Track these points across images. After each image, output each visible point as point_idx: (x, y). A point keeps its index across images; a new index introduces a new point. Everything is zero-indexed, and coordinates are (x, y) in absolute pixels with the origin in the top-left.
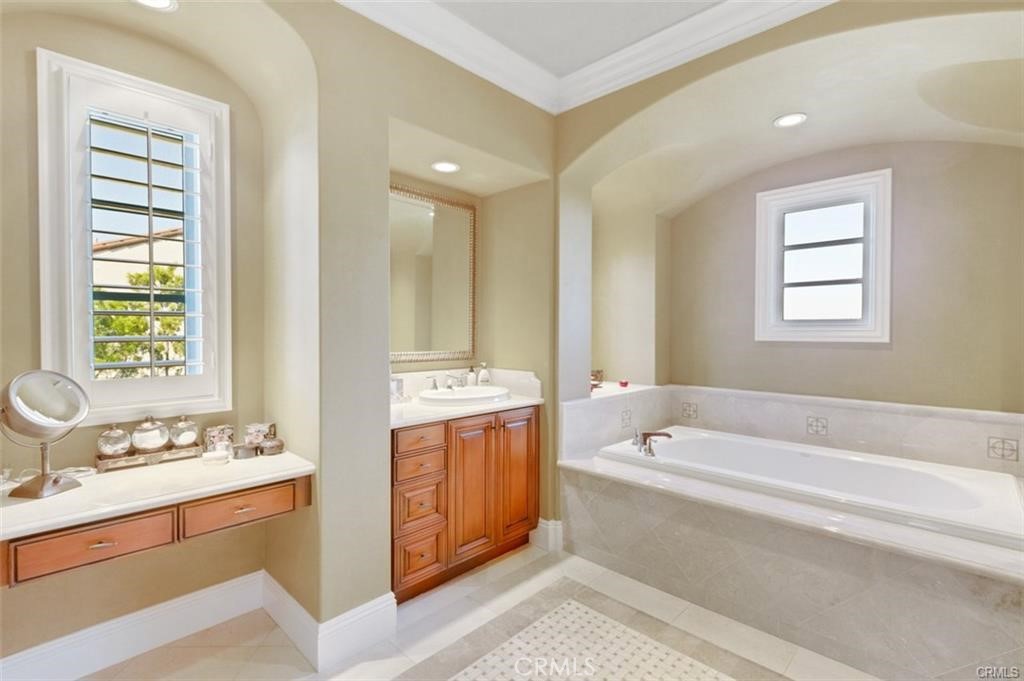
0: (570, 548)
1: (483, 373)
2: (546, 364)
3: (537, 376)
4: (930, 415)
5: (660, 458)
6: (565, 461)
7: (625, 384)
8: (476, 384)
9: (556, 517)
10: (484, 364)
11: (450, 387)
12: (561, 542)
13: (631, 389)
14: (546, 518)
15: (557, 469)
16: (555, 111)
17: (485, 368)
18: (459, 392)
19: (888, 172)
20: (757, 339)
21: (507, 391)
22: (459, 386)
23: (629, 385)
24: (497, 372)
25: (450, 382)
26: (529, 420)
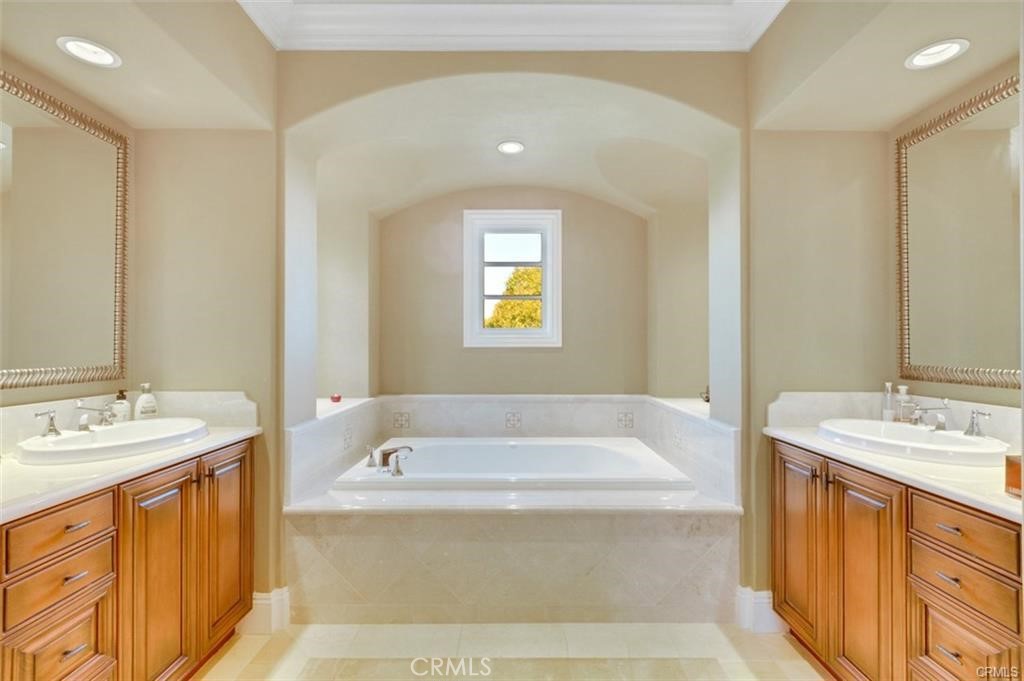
0: (301, 617)
1: (144, 400)
3: (249, 396)
5: (407, 475)
6: (293, 504)
7: (337, 399)
8: (132, 418)
9: (279, 584)
10: (147, 385)
11: (85, 428)
12: (287, 614)
13: (347, 404)
14: (267, 590)
15: (281, 518)
17: (149, 391)
18: (103, 436)
19: (559, 212)
20: (465, 346)
21: (204, 424)
22: (101, 422)
23: (342, 399)
24: (171, 397)
25: (84, 418)
26: (242, 460)
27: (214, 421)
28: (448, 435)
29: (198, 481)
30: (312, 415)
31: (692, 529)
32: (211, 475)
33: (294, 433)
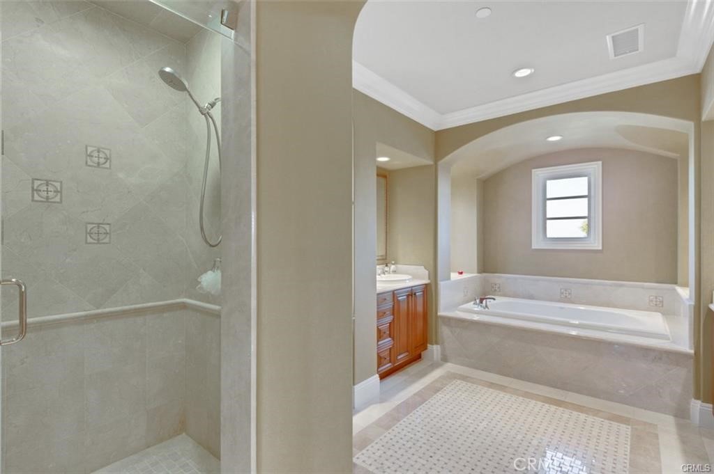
0: (445, 359)
1: (393, 267)
2: (432, 262)
3: (426, 268)
4: (621, 286)
5: (491, 310)
6: (441, 313)
7: (461, 273)
8: (390, 273)
9: (437, 343)
10: (393, 262)
12: (440, 356)
13: (465, 276)
14: (432, 344)
15: (437, 317)
16: (436, 129)
17: (394, 264)
18: (389, 277)
19: (600, 163)
20: (533, 247)
21: (412, 276)
23: (463, 273)
24: (400, 267)
26: (423, 291)
27: (415, 277)
28: (524, 297)
29: (412, 295)
30: (449, 278)
31: (655, 358)
32: (415, 294)
33: (442, 285)
